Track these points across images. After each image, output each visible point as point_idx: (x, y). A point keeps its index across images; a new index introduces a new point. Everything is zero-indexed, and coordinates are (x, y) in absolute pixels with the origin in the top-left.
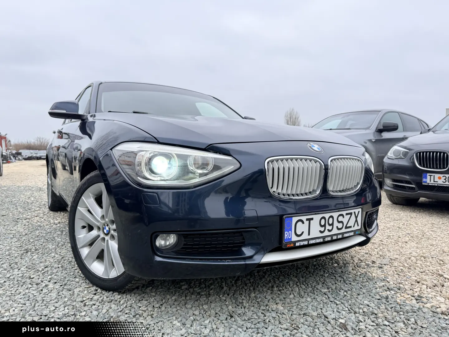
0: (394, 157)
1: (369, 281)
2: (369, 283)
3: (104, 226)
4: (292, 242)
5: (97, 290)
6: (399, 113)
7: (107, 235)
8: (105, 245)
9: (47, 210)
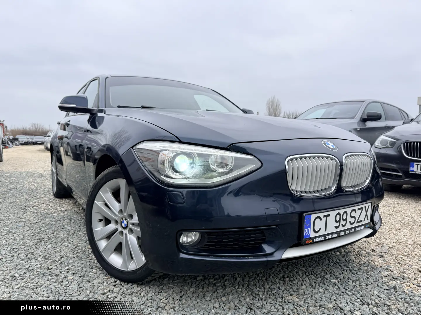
0: (381, 146)
1: (373, 270)
2: (374, 272)
3: (122, 220)
4: (310, 238)
5: (115, 282)
6: (381, 103)
7: (125, 228)
8: (123, 239)
9: (52, 197)
